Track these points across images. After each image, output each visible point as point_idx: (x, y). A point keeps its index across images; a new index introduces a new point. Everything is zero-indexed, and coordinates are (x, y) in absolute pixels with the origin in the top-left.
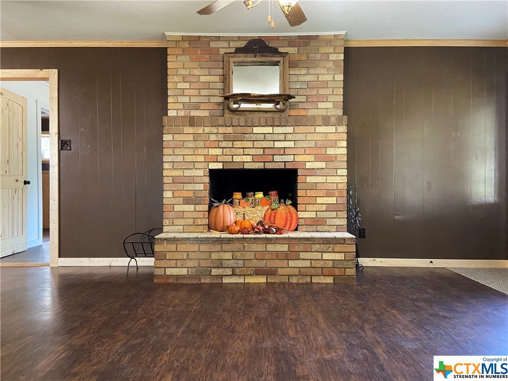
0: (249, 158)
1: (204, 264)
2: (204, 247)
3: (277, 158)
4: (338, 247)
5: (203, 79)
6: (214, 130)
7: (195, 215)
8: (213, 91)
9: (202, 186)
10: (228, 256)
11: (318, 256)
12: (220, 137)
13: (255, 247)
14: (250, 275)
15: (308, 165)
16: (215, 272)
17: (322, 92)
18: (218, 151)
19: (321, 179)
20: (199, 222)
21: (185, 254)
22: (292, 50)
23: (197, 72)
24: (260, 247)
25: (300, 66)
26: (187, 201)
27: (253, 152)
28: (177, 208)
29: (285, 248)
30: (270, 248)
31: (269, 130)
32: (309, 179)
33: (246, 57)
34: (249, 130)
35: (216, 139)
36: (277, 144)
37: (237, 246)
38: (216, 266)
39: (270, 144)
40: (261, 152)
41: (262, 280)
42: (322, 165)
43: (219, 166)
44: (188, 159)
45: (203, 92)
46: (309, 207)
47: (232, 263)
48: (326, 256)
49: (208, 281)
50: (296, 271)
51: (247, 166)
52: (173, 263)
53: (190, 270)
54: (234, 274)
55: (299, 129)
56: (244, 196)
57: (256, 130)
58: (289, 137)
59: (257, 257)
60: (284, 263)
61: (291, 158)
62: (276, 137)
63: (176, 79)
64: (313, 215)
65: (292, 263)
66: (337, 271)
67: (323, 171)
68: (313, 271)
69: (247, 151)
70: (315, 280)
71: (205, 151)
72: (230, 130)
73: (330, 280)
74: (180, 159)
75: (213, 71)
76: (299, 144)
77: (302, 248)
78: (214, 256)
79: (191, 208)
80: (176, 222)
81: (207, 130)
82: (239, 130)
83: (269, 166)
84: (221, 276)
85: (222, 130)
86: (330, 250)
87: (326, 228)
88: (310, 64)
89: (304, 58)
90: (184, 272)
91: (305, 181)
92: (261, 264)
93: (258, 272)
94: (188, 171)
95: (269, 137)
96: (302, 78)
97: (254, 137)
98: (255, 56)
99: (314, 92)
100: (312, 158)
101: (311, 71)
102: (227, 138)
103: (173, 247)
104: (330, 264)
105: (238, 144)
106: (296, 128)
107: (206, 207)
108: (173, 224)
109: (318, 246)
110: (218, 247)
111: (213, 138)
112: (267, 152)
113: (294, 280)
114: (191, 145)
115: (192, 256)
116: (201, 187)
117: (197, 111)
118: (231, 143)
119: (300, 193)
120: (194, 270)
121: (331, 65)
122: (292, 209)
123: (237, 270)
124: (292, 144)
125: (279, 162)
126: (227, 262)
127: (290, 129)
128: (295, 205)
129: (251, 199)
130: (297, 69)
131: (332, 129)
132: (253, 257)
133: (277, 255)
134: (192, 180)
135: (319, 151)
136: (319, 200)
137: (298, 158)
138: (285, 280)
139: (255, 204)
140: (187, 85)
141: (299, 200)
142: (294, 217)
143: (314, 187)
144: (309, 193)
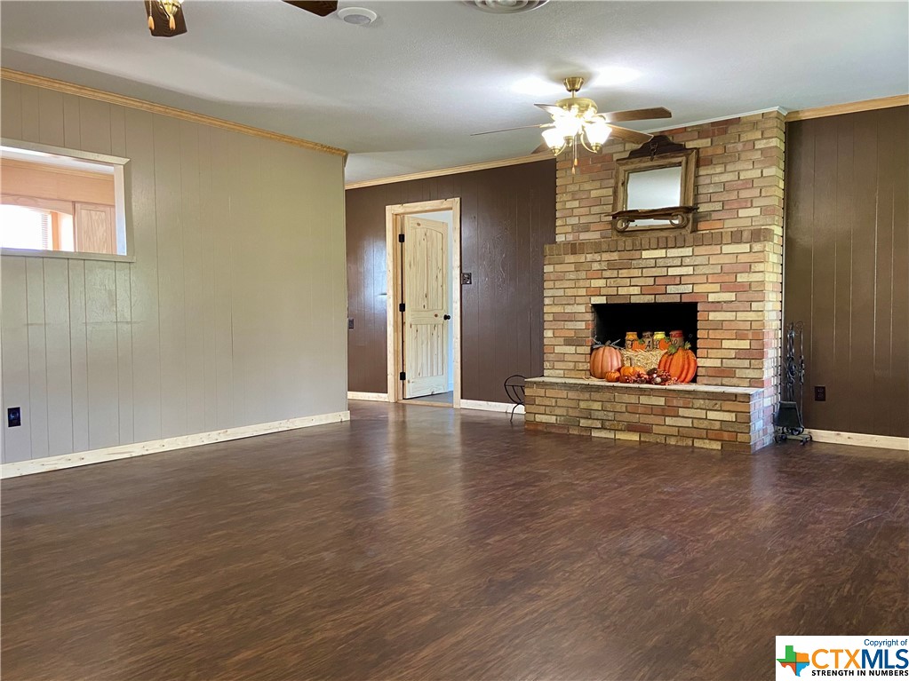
0: (636, 290)
1: (571, 412)
2: (572, 395)
3: (671, 289)
4: (728, 405)
5: (594, 194)
6: (597, 257)
7: (577, 358)
8: (605, 207)
9: (584, 323)
10: (597, 406)
11: (701, 414)
12: (604, 265)
13: (626, 398)
14: (621, 430)
15: (712, 298)
16: (583, 423)
17: (744, 194)
18: (601, 283)
19: (730, 316)
20: (581, 366)
21: (554, 400)
22: (703, 143)
23: (587, 186)
24: (633, 399)
25: (714, 163)
26: (568, 342)
27: (641, 282)
28: (558, 349)
29: (661, 401)
30: (644, 400)
31: (661, 253)
32: (712, 316)
33: (640, 162)
34: (636, 254)
35: (599, 268)
36: (672, 271)
37: (607, 395)
38: (583, 416)
39: (663, 272)
40: (651, 281)
41: (635, 437)
42: (731, 296)
43: (602, 300)
44: (569, 292)
45: (595, 210)
46: (712, 353)
47: (601, 415)
48: (711, 415)
49: (576, 432)
50: (675, 431)
51: (634, 300)
52: (542, 409)
53: (558, 418)
54: (603, 428)
55: (701, 250)
56: (640, 336)
57: (645, 254)
58: (687, 261)
59: (629, 409)
60: (659, 420)
61: (688, 289)
62: (670, 262)
63: (565, 197)
64: (717, 363)
65: (669, 421)
66: (726, 436)
67: (732, 305)
68: (695, 433)
69: (634, 281)
70: (698, 443)
71: (587, 283)
72: (615, 256)
73: (717, 446)
74: (561, 292)
75: (605, 183)
76: (700, 270)
77: (681, 403)
78: (583, 405)
79: (571, 349)
80: (557, 365)
81: (589, 257)
82: (626, 255)
83: (661, 299)
84: (590, 429)
85: (606, 256)
86: (717, 407)
87: (734, 381)
88: (727, 158)
89: (720, 151)
90: (552, 419)
91: (708, 318)
92: (634, 418)
93: (631, 428)
94: (569, 307)
95: (660, 263)
96: (716, 179)
97: (643, 264)
98: (652, 160)
99: (733, 196)
100: (717, 287)
101: (729, 168)
102: (612, 266)
103: (541, 392)
104: (717, 425)
105: (624, 273)
106: (696, 249)
107: (588, 350)
108: (553, 368)
109: (702, 402)
110: (587, 396)
111: (596, 266)
112: (659, 281)
113: (672, 441)
114: (572, 277)
115: (561, 402)
116: (582, 325)
117: (587, 233)
118: (616, 271)
119: (700, 334)
120: (562, 418)
121: (757, 155)
122: (690, 353)
123: (607, 423)
124: (690, 270)
125: (673, 294)
126: (597, 413)
127: (687, 251)
128: (694, 349)
129: (647, 341)
130: (710, 167)
131: (746, 248)
132: (624, 410)
133: (652, 410)
134: (572, 318)
135: (726, 278)
136: (726, 344)
137: (698, 289)
138: (661, 439)
139: (653, 346)
140: (576, 204)
141: (700, 343)
142: (692, 365)
143: (719, 326)
144: (712, 334)
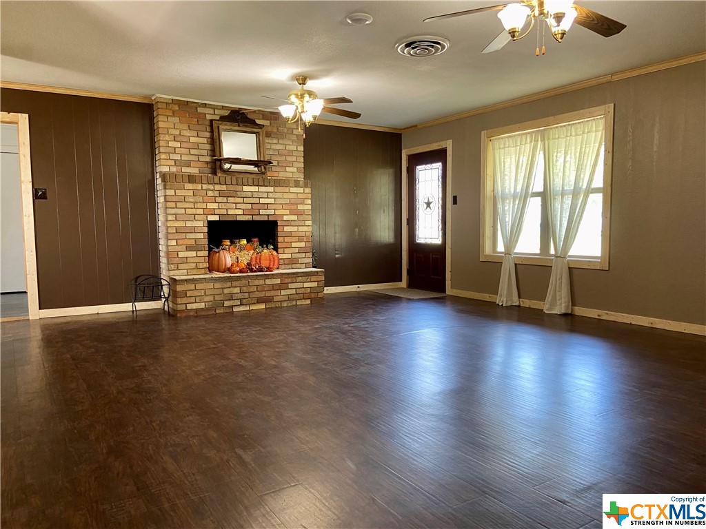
0: (240, 212)
1: (218, 298)
2: (217, 285)
3: (262, 212)
4: (314, 278)
5: (192, 139)
6: (211, 187)
7: (197, 260)
8: (201, 151)
10: (237, 290)
11: (300, 285)
12: (217, 194)
13: (257, 282)
14: (254, 303)
15: (285, 218)
16: (227, 303)
17: (289, 159)
18: (215, 206)
19: (295, 229)
20: (201, 266)
21: (203, 291)
22: (266, 123)
23: (187, 133)
24: (261, 282)
25: (272, 136)
26: (189, 248)
27: (243, 206)
28: (181, 255)
29: (278, 281)
30: (268, 282)
31: (255, 189)
32: (286, 229)
33: (231, 125)
34: (239, 188)
35: (212, 195)
36: (262, 201)
37: (244, 282)
38: (227, 299)
39: (257, 201)
40: (249, 206)
41: (263, 306)
42: (295, 217)
43: (216, 218)
44: (189, 211)
45: (193, 152)
46: (287, 250)
47: (240, 296)
48: (306, 285)
49: (221, 311)
50: (286, 298)
51: (239, 218)
52: (193, 300)
53: (207, 304)
54: (241, 305)
55: (277, 189)
57: (245, 188)
58: (271, 195)
59: (259, 289)
60: (277, 293)
61: (272, 212)
62: (261, 195)
63: (167, 137)
64: (289, 256)
65: (283, 292)
66: (313, 295)
67: (296, 222)
68: (297, 297)
69: (238, 206)
70: (299, 303)
71: (204, 205)
72: (224, 188)
73: (308, 302)
74: (182, 211)
75: (201, 134)
76: (279, 201)
77: (290, 280)
78: (226, 291)
79: (194, 254)
80: (180, 266)
81: (205, 187)
82: (231, 187)
83: (256, 218)
84: (232, 307)
85: (217, 187)
86: (309, 280)
87: (298, 265)
88: (279, 136)
89: (275, 130)
90: (202, 305)
91: (283, 229)
92: (262, 294)
93: (259, 301)
94: (190, 222)
95: (255, 194)
96: (273, 147)
97: (244, 194)
98: (239, 126)
99: (283, 159)
100: (288, 212)
101: (281, 141)
102: (221, 194)
103: (192, 287)
104: (309, 290)
105: (231, 200)
106: (276, 188)
107: (206, 253)
108: (178, 269)
109: (301, 278)
110: (229, 284)
111: (210, 194)
112: (254, 206)
113: (285, 304)
114: (191, 199)
115: (208, 292)
116: (201, 236)
117: (188, 168)
118: (225, 198)
119: (280, 239)
120: (210, 303)
121: (294, 138)
122: (275, 253)
123: (244, 300)
124: (272, 201)
125: (264, 215)
126: (236, 295)
127: (271, 189)
128: (276, 249)
130: (270, 138)
131: (301, 190)
132: (255, 290)
133: (273, 287)
134: (194, 230)
135: (293, 207)
136: (294, 245)
137: (278, 212)
138: (278, 304)
140: (178, 144)
141: (280, 245)
142: (276, 258)
143: (290, 234)
144: (287, 239)
